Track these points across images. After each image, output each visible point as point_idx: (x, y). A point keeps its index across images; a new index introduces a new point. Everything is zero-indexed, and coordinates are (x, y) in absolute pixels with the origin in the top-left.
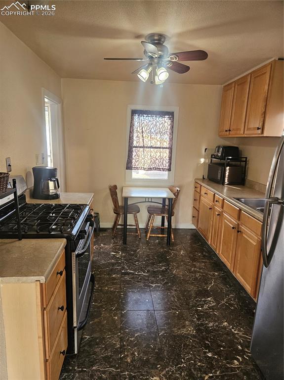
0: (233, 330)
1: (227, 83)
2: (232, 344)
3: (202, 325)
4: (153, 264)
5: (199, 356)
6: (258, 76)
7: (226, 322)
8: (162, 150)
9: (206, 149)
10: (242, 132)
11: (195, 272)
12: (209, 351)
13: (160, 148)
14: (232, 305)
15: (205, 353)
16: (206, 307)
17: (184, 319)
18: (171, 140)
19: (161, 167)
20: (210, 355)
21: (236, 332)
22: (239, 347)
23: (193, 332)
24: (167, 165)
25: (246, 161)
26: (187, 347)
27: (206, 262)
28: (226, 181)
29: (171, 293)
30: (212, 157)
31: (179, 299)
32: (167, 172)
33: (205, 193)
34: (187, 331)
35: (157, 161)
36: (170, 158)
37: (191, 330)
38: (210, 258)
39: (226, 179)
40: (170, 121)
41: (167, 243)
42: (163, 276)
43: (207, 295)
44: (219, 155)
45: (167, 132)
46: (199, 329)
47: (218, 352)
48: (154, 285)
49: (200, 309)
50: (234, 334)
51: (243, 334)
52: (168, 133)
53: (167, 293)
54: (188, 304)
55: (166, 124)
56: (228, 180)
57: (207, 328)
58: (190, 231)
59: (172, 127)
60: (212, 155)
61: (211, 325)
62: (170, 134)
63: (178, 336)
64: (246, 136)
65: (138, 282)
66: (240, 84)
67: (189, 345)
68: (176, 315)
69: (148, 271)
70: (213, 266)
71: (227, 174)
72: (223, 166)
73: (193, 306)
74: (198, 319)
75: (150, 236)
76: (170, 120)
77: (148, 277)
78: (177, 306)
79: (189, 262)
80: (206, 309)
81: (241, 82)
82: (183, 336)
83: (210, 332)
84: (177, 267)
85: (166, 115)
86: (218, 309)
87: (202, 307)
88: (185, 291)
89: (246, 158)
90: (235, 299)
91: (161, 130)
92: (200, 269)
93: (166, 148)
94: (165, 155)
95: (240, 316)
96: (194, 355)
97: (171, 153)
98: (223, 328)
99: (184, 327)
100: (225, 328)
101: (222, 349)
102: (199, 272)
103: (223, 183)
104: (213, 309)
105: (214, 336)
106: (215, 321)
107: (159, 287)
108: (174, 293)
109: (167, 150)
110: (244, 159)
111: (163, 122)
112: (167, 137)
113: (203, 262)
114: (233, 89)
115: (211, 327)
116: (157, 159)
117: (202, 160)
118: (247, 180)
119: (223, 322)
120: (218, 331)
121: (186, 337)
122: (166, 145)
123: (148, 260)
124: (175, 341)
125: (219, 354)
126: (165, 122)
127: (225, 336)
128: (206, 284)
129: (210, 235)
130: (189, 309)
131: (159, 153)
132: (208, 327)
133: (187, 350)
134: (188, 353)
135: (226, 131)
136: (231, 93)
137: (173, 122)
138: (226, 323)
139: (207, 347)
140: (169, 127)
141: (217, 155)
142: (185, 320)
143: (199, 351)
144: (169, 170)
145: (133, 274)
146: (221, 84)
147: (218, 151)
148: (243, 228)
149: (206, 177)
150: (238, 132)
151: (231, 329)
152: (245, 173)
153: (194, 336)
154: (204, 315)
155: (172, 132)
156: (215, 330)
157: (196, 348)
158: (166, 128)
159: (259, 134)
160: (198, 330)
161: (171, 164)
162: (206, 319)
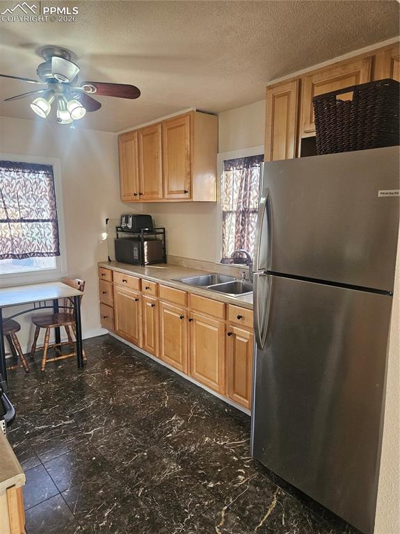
0: (218, 442)
1: (125, 131)
2: (225, 459)
3: (183, 454)
4: (72, 402)
5: (201, 493)
6: (172, 128)
7: (206, 436)
8: (41, 223)
9: (107, 220)
10: (160, 196)
11: (139, 391)
12: (209, 481)
13: (37, 221)
14: (201, 414)
15: (205, 486)
16: (175, 430)
17: (158, 458)
18: (54, 207)
19: (43, 251)
20: (211, 485)
21: (222, 443)
22: (234, 458)
23: (178, 468)
24: (53, 246)
25: (164, 233)
26: (182, 490)
27: (146, 374)
28: (146, 260)
29: (122, 432)
30: (117, 231)
31: (137, 435)
32: (54, 258)
33: (123, 281)
34: (170, 472)
35: (35, 242)
36: (57, 236)
37: (174, 467)
38: (147, 367)
39: (146, 257)
40: (48, 179)
41: (79, 364)
42: (98, 413)
43: (168, 414)
44: (130, 226)
45: (45, 195)
46: (183, 461)
47: (218, 476)
48: (92, 432)
49: (170, 435)
50: (222, 447)
51: (230, 441)
52: (48, 198)
53: (118, 434)
54: (153, 437)
55: (42, 184)
56: (147, 258)
57: (190, 455)
58: (102, 338)
59: (53, 189)
60: (117, 228)
61: (193, 448)
62: (51, 198)
63: (163, 483)
64: (166, 201)
65: (63, 437)
66: (148, 135)
67: (182, 487)
68: (146, 458)
69: (71, 416)
70: (156, 375)
71: (146, 251)
72: (140, 241)
73: (160, 437)
74: (176, 449)
75: (46, 363)
76: (48, 177)
77: (76, 423)
78: (141, 446)
79: (124, 381)
80: (178, 433)
81: (149, 133)
82: (170, 480)
83: (197, 458)
84: (111, 394)
85: (40, 170)
86: (190, 426)
87: (171, 432)
88: (139, 421)
89: (164, 229)
90: (201, 406)
91: (36, 194)
92: (142, 385)
93: (48, 221)
94: (48, 231)
95: (216, 423)
96: (196, 496)
97: (56, 227)
98: (208, 446)
99: (164, 468)
100: (209, 444)
101: (219, 470)
102: (144, 390)
103: (143, 264)
104: (184, 429)
105: (204, 460)
106: (195, 442)
107: (100, 431)
108: (126, 431)
109: (50, 223)
110: (162, 231)
111: (37, 180)
112: (45, 204)
113: (141, 375)
114: (136, 139)
115: (194, 451)
116: (34, 239)
117: (105, 236)
118: (168, 256)
119: (203, 439)
120: (204, 452)
121: (173, 479)
122: (46, 215)
123: (62, 400)
124: (163, 492)
125: (219, 478)
126: (40, 180)
127: (214, 453)
128: (160, 401)
129: (141, 335)
130: (156, 442)
131: (36, 229)
132: (192, 453)
133: (184, 494)
134: (187, 497)
135: (135, 195)
136: (133, 145)
137: (52, 180)
138: (207, 439)
139: (203, 477)
140: (48, 189)
141: (127, 227)
142: (161, 458)
143: (198, 487)
144: (57, 253)
145: (48, 430)
146: (115, 132)
147: (127, 222)
148: (195, 315)
149: (113, 258)
150: (155, 196)
151: (215, 443)
152: (164, 249)
153: (182, 473)
154: (178, 441)
155: (55, 196)
156: (201, 453)
157: (192, 485)
158: (44, 190)
159: (187, 199)
160: (183, 463)
161: (58, 244)
162: (183, 444)
